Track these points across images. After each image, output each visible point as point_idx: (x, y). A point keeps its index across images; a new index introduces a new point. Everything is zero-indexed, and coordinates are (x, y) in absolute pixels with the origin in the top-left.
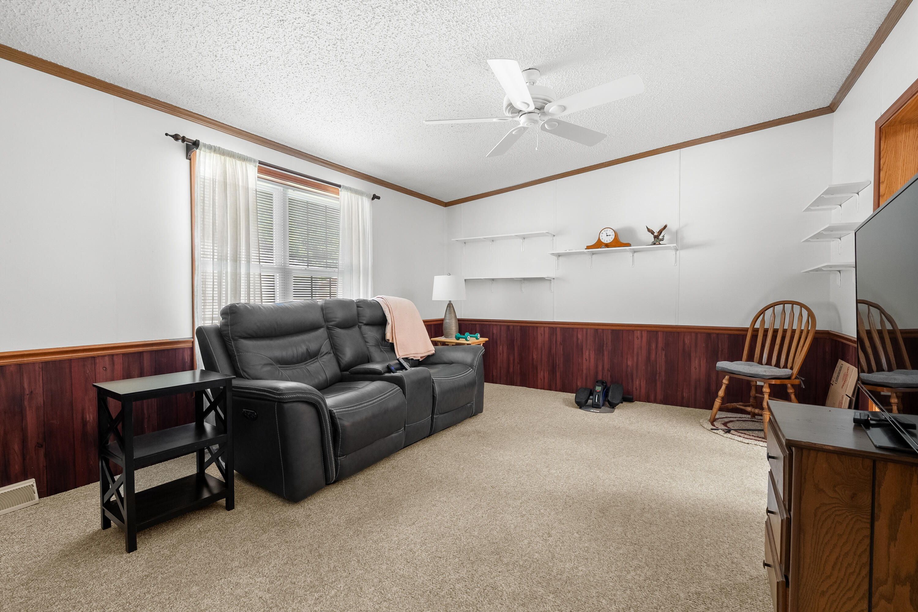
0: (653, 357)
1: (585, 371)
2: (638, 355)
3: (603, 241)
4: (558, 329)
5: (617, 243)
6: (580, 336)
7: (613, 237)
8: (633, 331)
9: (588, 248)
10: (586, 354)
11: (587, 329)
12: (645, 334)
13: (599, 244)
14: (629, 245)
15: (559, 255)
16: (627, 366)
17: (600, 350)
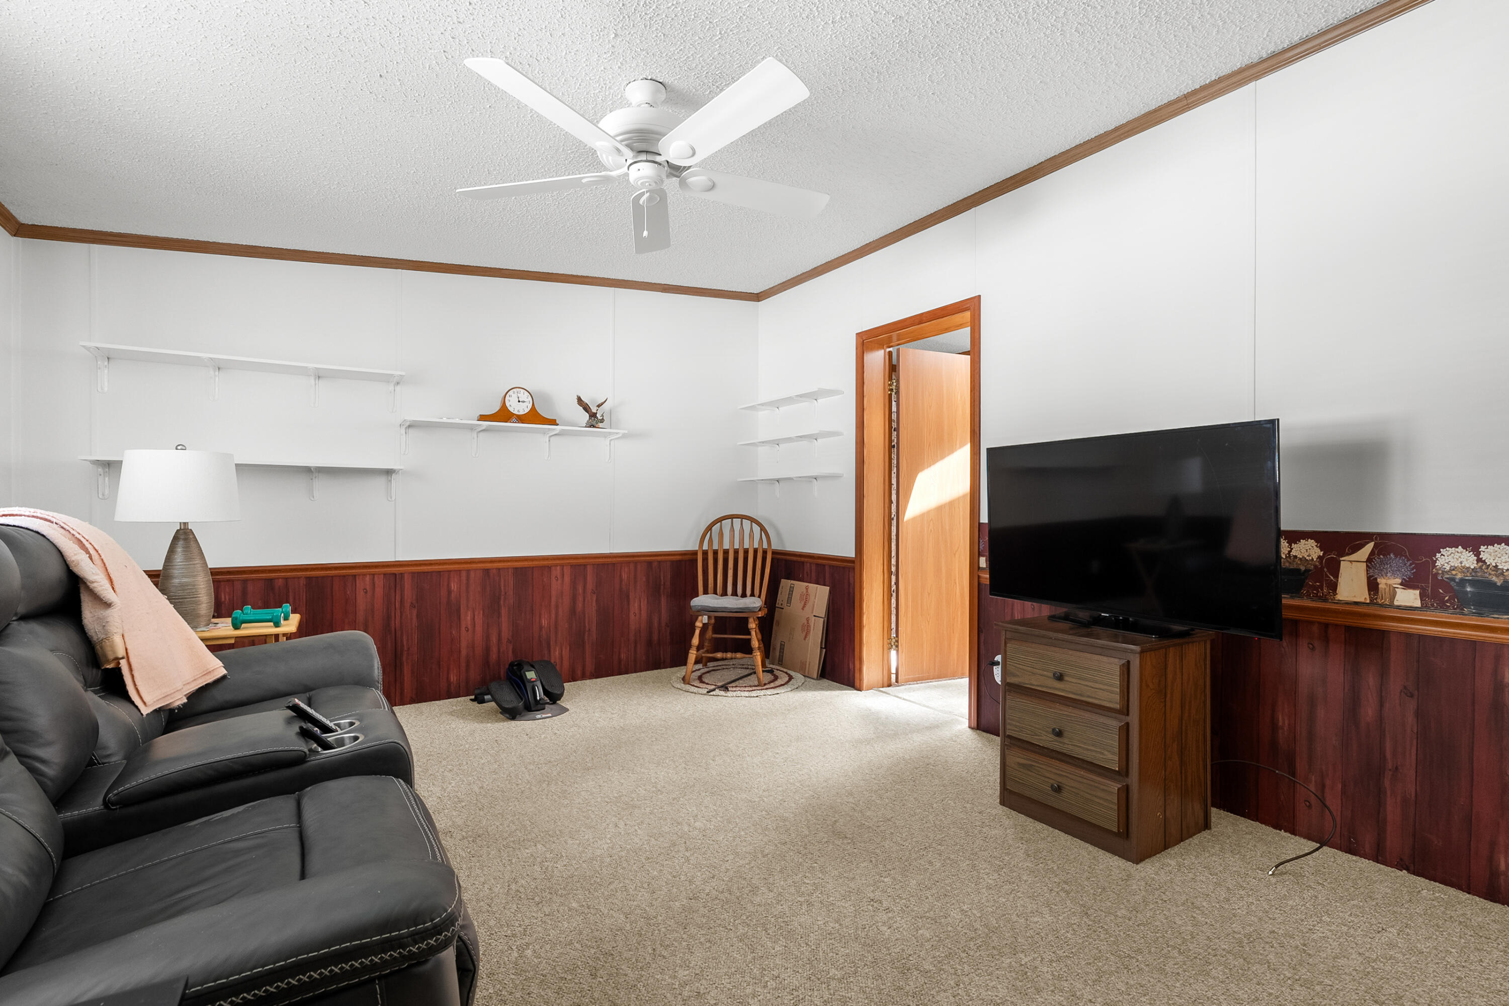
0: (580, 605)
1: (464, 652)
2: (557, 607)
3: (511, 409)
4: (406, 576)
5: (533, 417)
6: (454, 586)
7: (530, 406)
8: (549, 568)
9: (483, 418)
10: (467, 619)
11: (468, 571)
12: (567, 571)
13: (504, 415)
14: (553, 422)
15: (412, 426)
16: (541, 628)
17: (493, 606)
